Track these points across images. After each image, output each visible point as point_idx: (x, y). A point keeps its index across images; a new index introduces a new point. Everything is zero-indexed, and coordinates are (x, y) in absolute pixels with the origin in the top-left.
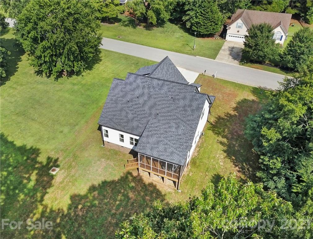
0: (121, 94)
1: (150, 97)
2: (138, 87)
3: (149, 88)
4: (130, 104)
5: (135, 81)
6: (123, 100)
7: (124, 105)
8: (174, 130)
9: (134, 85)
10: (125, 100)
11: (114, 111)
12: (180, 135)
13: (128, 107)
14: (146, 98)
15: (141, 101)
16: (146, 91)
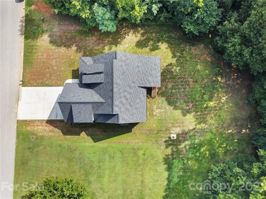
0: (127, 113)
1: (125, 91)
2: (121, 102)
3: (120, 93)
4: (132, 103)
5: (118, 106)
6: (130, 110)
7: (133, 108)
8: (140, 69)
9: (120, 105)
10: (130, 108)
11: (138, 113)
12: (143, 64)
13: (134, 104)
14: (126, 94)
15: (128, 96)
16: (122, 95)
